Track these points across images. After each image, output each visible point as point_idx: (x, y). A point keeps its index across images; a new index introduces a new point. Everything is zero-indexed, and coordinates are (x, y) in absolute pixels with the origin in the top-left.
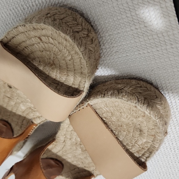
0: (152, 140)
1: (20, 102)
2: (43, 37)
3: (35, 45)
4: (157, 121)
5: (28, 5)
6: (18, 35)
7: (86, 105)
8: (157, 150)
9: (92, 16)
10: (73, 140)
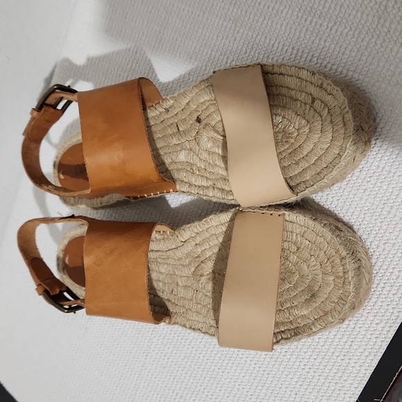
0: (316, 317)
1: (188, 147)
2: (320, 102)
3: (299, 103)
4: (352, 294)
5: (320, 61)
6: (292, 76)
7: (281, 213)
8: (309, 335)
9: (381, 131)
10: (199, 250)
